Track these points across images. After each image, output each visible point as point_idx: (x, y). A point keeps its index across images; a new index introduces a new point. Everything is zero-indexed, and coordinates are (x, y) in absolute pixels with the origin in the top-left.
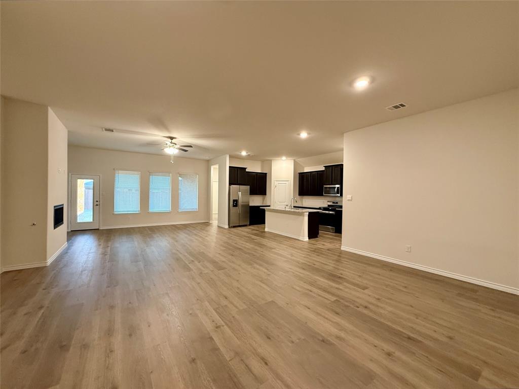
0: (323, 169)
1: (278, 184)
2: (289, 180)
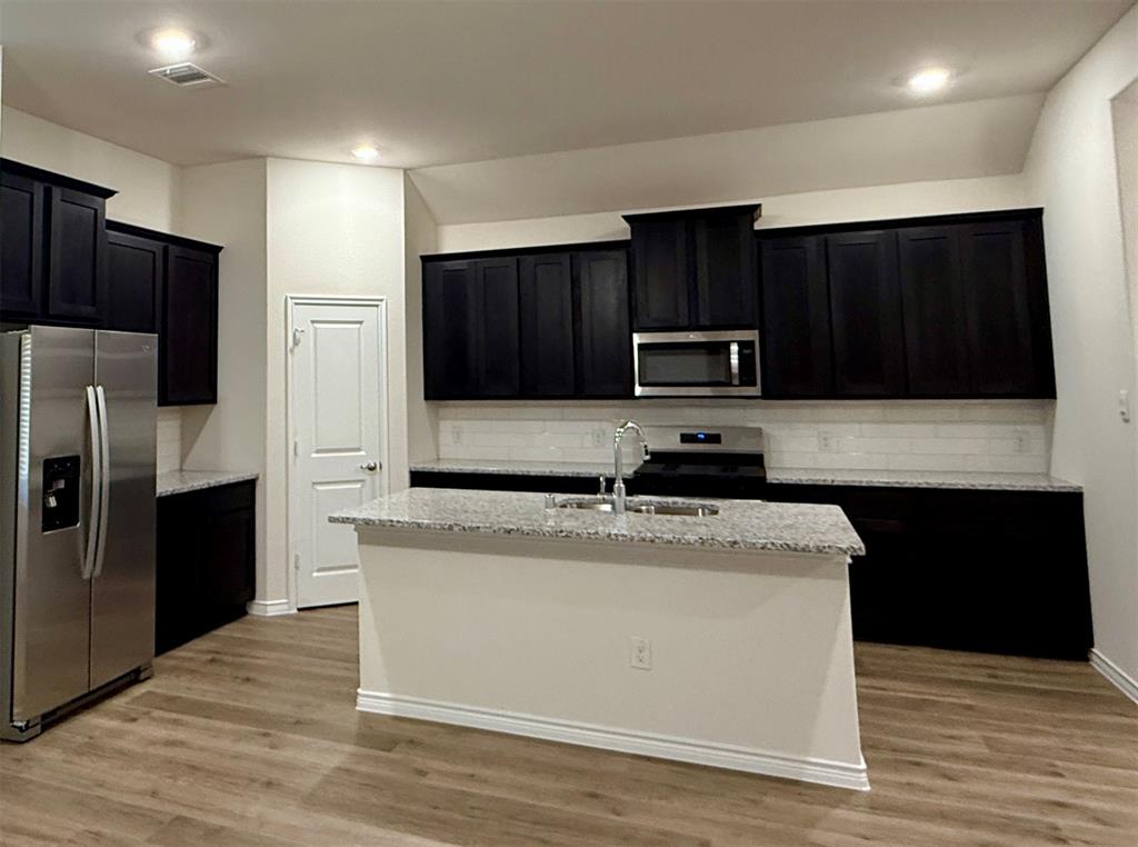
0: (622, 231)
1: (313, 322)
2: (381, 300)
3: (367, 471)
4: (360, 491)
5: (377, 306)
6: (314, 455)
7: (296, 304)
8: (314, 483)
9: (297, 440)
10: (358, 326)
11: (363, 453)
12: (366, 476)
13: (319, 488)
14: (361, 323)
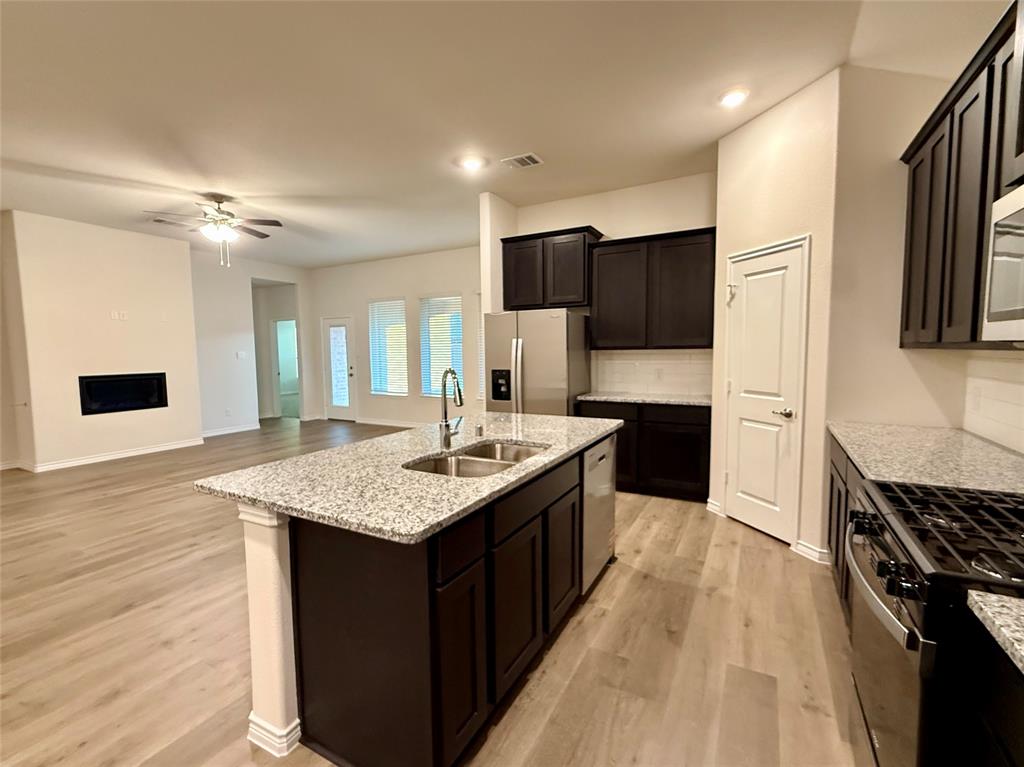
1: (746, 276)
2: (804, 239)
3: (784, 418)
4: (778, 433)
5: (801, 246)
6: (743, 395)
7: (733, 262)
8: (742, 419)
9: (731, 380)
10: (784, 271)
11: (781, 399)
12: (782, 421)
13: (745, 423)
14: (785, 268)
